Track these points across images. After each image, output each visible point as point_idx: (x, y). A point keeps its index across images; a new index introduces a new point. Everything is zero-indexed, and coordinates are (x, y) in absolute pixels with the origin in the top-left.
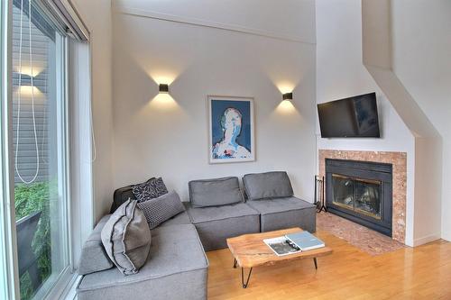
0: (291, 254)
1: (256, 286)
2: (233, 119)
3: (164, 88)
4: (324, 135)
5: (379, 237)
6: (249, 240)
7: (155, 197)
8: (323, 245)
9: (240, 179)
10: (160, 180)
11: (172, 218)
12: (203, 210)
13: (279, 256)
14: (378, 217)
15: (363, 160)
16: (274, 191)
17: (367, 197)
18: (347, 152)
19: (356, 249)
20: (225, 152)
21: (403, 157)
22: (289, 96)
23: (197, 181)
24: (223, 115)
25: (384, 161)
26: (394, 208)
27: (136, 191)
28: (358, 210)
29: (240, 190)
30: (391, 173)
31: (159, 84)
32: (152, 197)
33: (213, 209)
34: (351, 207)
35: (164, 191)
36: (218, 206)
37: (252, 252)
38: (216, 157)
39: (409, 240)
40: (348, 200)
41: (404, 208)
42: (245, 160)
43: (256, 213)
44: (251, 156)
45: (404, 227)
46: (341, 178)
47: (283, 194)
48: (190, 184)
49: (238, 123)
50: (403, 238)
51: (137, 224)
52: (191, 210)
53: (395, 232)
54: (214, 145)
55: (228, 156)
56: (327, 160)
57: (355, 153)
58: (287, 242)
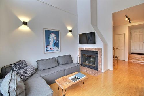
0: (78, 81)
1: (67, 94)
2: (53, 37)
3: (25, 23)
4: (80, 43)
5: (96, 71)
6: (63, 79)
7: (23, 68)
8: (85, 76)
9: (56, 58)
10: (24, 61)
11: (31, 76)
12: (44, 71)
13: (74, 82)
14: (95, 66)
15: (91, 50)
16: (67, 61)
17: (91, 60)
18: (86, 48)
19: (91, 75)
20: (50, 49)
21: (101, 49)
22: (70, 31)
23: (40, 60)
24: (49, 36)
25: (96, 50)
26: (99, 63)
27: (13, 67)
28: (90, 64)
29: (57, 62)
30: (98, 54)
31: (22, 21)
32: (21, 69)
33: (47, 70)
34: (88, 64)
35: (27, 66)
36: (48, 69)
37: (65, 83)
38: (47, 51)
39: (103, 71)
40: (87, 62)
41: (101, 63)
42: (57, 51)
43: (63, 69)
44: (59, 50)
45: (101, 67)
46: (85, 56)
47: (70, 62)
48: (37, 61)
49: (55, 38)
50: (101, 70)
51: (19, 82)
52: (39, 72)
53: (99, 69)
54: (46, 46)
55: (51, 50)
56: (81, 51)
57: (89, 48)
58: (75, 77)
